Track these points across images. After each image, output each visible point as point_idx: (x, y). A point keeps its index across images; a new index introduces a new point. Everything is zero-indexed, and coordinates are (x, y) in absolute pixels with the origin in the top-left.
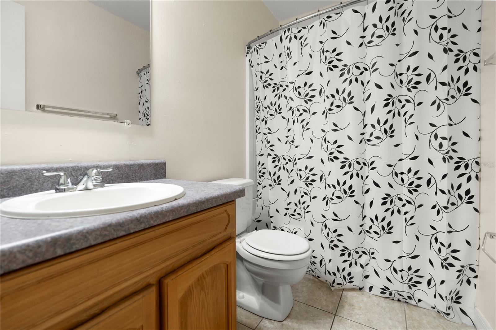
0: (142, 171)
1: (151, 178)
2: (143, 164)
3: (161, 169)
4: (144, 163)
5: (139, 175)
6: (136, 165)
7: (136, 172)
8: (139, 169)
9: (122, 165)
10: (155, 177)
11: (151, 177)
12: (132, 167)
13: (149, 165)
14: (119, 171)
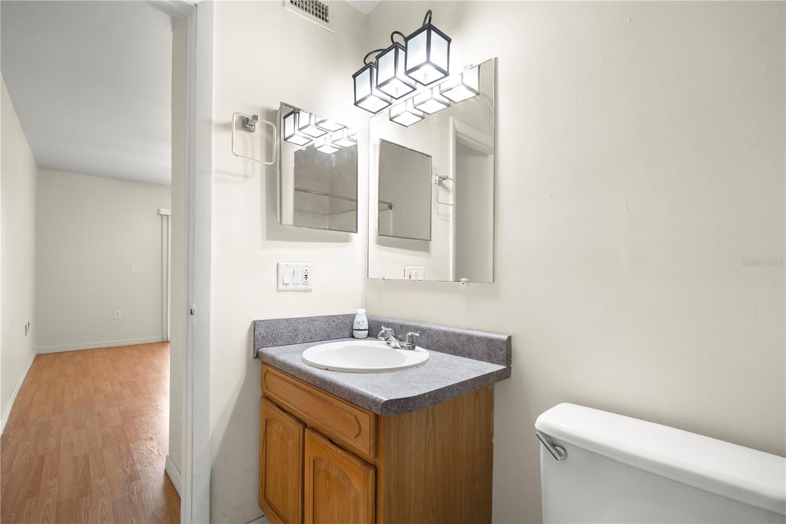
0: (471, 344)
1: (483, 359)
2: (472, 335)
3: (498, 349)
4: (474, 334)
5: (467, 349)
6: (465, 335)
7: (464, 345)
8: (468, 342)
9: (449, 333)
10: (488, 359)
11: (483, 357)
12: (460, 338)
13: (481, 339)
14: (447, 339)
